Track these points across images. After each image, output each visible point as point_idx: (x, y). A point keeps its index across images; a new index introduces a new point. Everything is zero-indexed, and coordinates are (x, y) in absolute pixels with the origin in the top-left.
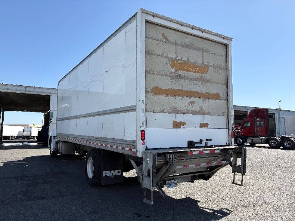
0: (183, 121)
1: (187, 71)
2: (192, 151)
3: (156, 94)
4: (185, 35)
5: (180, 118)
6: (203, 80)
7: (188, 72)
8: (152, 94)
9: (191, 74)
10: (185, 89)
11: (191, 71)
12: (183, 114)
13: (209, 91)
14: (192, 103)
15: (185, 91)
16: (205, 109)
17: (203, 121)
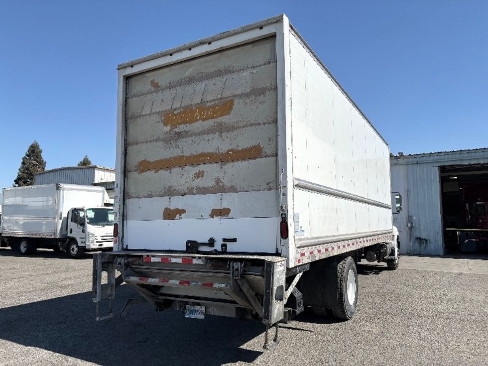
0: (180, 207)
1: (190, 122)
2: (150, 256)
3: (142, 171)
4: (186, 64)
5: (177, 203)
6: (221, 129)
7: (193, 124)
8: (137, 172)
9: (198, 126)
10: (187, 154)
11: (197, 120)
12: (183, 195)
13: (234, 147)
14: (200, 175)
15: (188, 157)
16: (226, 182)
17: (220, 204)
